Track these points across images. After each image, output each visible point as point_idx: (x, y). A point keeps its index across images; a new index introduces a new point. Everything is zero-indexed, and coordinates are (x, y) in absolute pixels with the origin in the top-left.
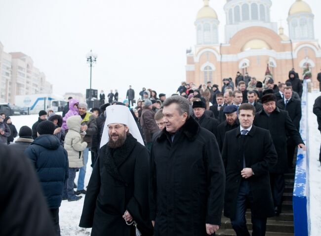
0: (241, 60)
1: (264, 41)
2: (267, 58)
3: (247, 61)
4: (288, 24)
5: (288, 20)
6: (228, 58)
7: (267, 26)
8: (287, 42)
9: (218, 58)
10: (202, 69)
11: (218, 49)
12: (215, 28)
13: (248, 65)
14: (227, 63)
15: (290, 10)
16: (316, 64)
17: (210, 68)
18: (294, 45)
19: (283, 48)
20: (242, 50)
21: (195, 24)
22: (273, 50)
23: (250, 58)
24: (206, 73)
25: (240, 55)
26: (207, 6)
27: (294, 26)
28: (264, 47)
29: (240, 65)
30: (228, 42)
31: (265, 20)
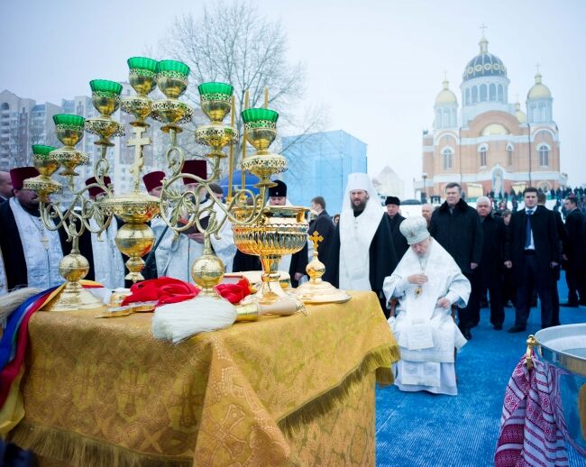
0: (479, 144)
1: (502, 125)
2: (506, 143)
3: (486, 146)
4: (527, 107)
5: (526, 103)
6: (467, 142)
7: (503, 108)
8: (525, 125)
9: (458, 142)
10: (442, 152)
11: (458, 133)
12: (455, 111)
13: (487, 149)
14: (466, 146)
15: (529, 94)
16: (553, 148)
17: (450, 151)
18: (532, 129)
19: (521, 132)
20: (480, 134)
21: (435, 107)
22: (511, 135)
23: (489, 143)
24: (445, 156)
25: (480, 140)
26: (446, 89)
27: (533, 108)
28: (503, 131)
29: (479, 150)
30: (466, 122)
31: (503, 100)
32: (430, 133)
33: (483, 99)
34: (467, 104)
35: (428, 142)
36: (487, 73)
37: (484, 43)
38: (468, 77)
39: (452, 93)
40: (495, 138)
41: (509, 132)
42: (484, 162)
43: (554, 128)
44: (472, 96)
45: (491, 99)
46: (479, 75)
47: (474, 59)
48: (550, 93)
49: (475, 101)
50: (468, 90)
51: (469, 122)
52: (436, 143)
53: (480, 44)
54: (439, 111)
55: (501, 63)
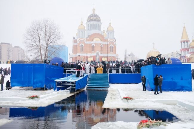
0: (92, 44)
1: (99, 38)
2: (100, 44)
3: (94, 44)
4: (107, 33)
5: (107, 31)
6: (88, 42)
7: (99, 32)
8: (106, 39)
9: (85, 42)
10: (80, 45)
11: (85, 39)
12: (84, 32)
13: (94, 46)
14: (88, 44)
16: (114, 46)
17: (83, 45)
18: (108, 40)
19: (105, 41)
20: (92, 41)
21: (78, 30)
22: (102, 42)
23: (95, 44)
24: (81, 47)
25: (92, 42)
26: (82, 24)
27: (109, 33)
28: (99, 40)
29: (92, 45)
30: (88, 36)
31: (100, 30)
32: (76, 38)
33: (93, 29)
34: (88, 29)
35: (75, 41)
36: (95, 20)
37: (94, 10)
38: (89, 21)
39: (84, 26)
40: (97, 42)
41: (101, 41)
42: (93, 50)
43: (114, 40)
44: (90, 27)
45: (96, 29)
46: (92, 20)
47: (91, 15)
48: (113, 29)
49: (91, 29)
50: (88, 25)
51: (89, 36)
52: (78, 42)
53: (93, 10)
54: (79, 32)
55: (99, 17)
